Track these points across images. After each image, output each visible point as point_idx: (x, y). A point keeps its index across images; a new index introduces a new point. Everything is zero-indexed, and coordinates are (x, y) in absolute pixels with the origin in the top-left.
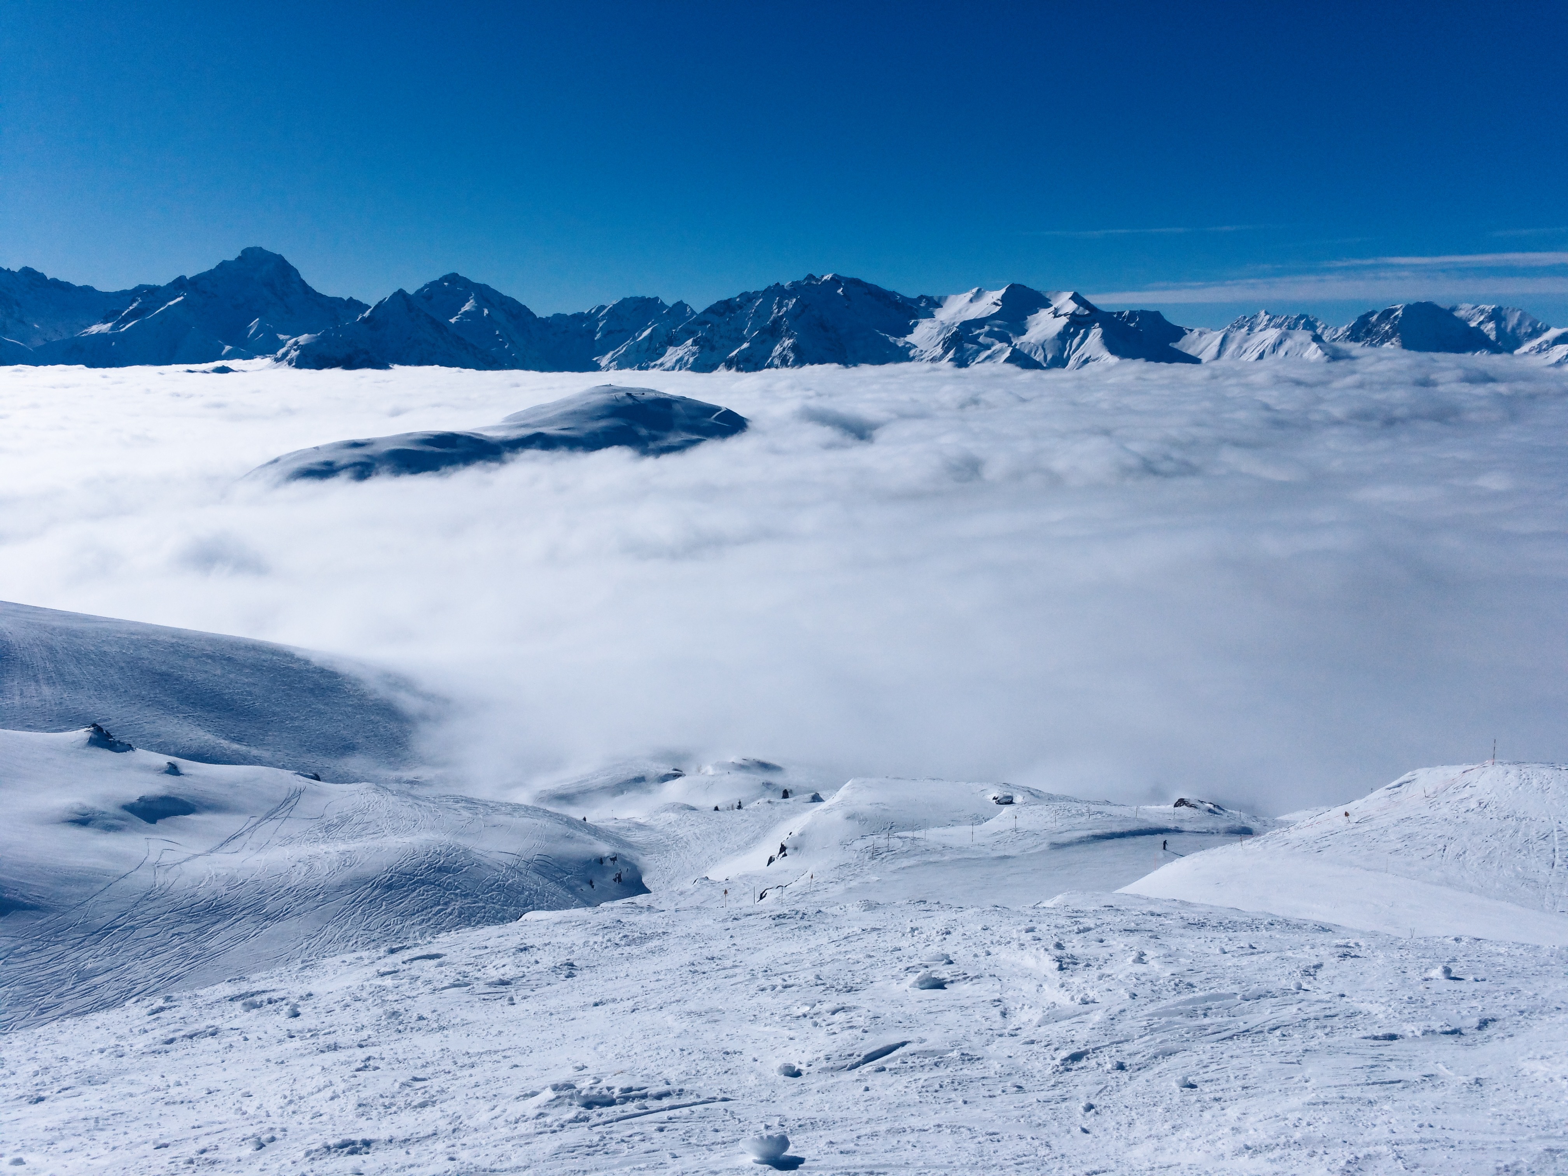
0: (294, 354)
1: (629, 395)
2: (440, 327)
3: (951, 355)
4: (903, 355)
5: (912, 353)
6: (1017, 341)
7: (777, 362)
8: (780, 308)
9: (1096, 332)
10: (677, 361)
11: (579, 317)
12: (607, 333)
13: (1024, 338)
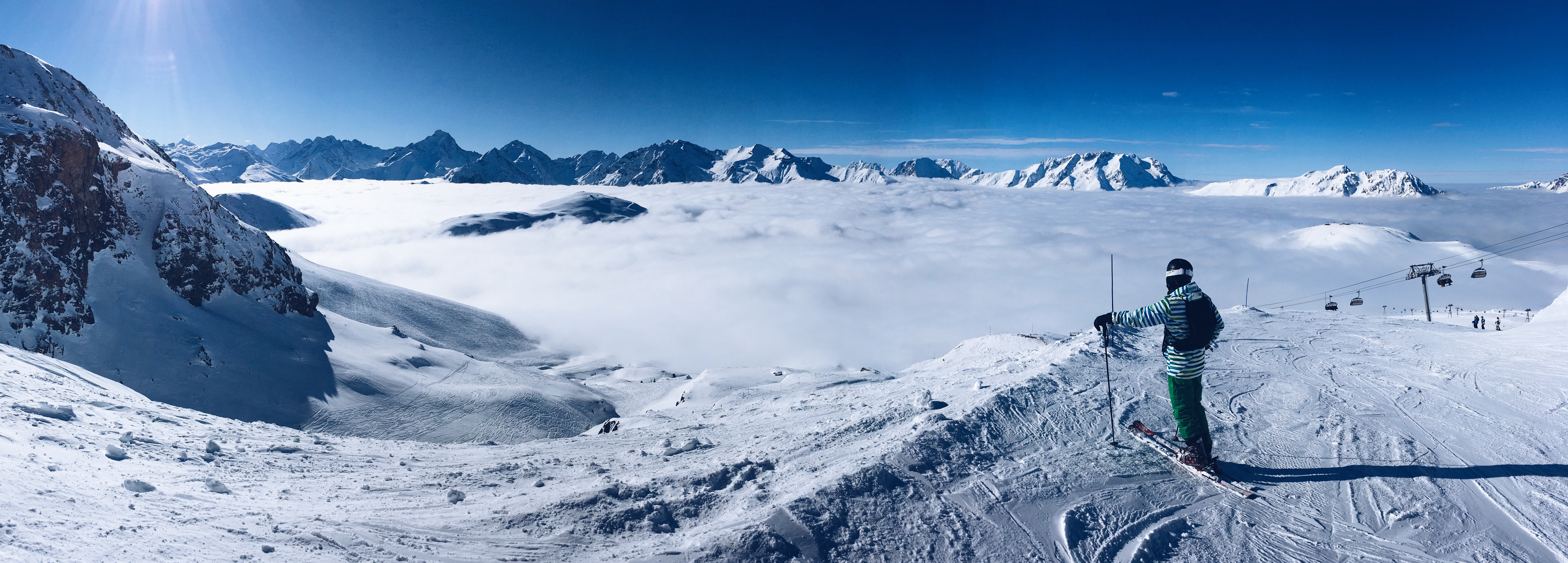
0: (451, 176)
1: (591, 196)
2: (510, 164)
3: (731, 177)
4: (709, 178)
5: (713, 176)
6: (760, 171)
7: (655, 181)
8: (656, 155)
9: (794, 167)
10: (611, 181)
11: (569, 160)
12: (581, 167)
13: (763, 169)
